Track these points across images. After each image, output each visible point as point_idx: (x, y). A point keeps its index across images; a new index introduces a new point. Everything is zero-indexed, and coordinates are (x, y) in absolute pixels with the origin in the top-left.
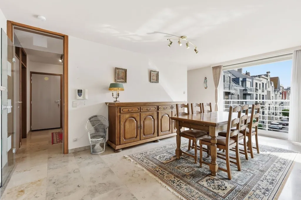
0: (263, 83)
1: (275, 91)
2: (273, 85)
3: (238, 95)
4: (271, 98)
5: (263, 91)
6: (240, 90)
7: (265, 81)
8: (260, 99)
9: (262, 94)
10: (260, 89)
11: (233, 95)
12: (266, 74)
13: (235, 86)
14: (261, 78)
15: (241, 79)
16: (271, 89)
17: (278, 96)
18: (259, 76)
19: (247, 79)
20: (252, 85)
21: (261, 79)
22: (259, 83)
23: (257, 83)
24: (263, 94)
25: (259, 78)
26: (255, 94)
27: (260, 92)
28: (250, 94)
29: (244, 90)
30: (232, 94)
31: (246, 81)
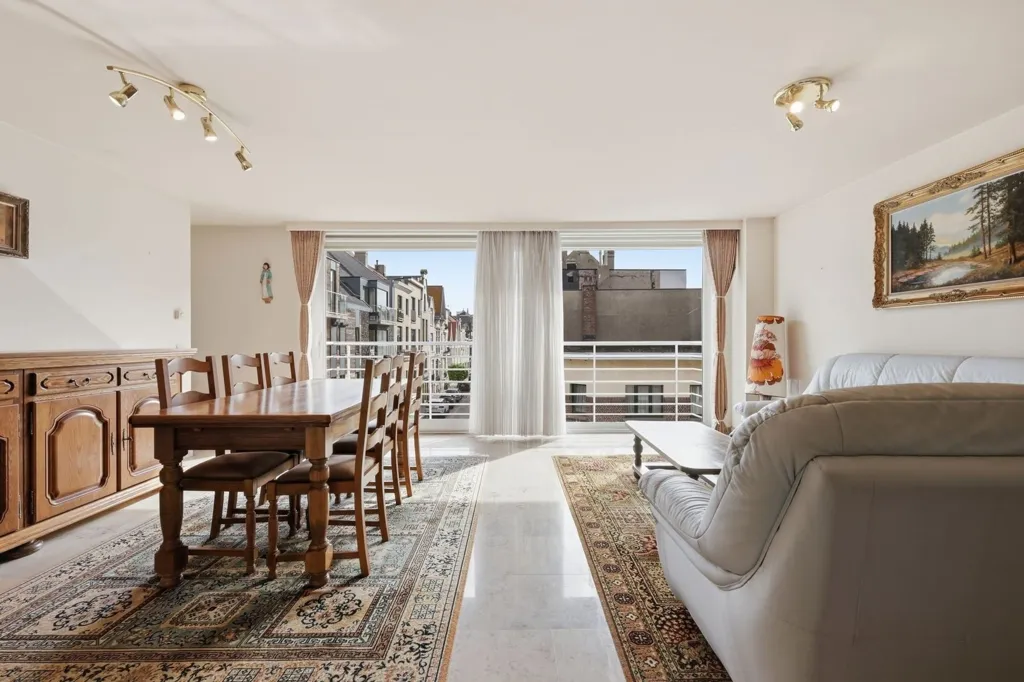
0: (414, 299)
1: (436, 320)
2: (432, 305)
3: (357, 329)
4: (430, 336)
5: (413, 321)
6: (363, 314)
7: (416, 293)
8: (407, 340)
9: (412, 326)
10: (407, 313)
11: (343, 330)
12: (419, 274)
13: (349, 301)
14: (409, 285)
15: (363, 282)
16: (429, 314)
17: (442, 332)
18: (406, 279)
19: (380, 284)
20: (390, 303)
21: (410, 287)
22: (405, 296)
23: (400, 297)
24: (414, 326)
25: (406, 283)
26: (396, 324)
27: (407, 321)
28: (385, 327)
29: (371, 314)
30: (342, 325)
31: (376, 288)
